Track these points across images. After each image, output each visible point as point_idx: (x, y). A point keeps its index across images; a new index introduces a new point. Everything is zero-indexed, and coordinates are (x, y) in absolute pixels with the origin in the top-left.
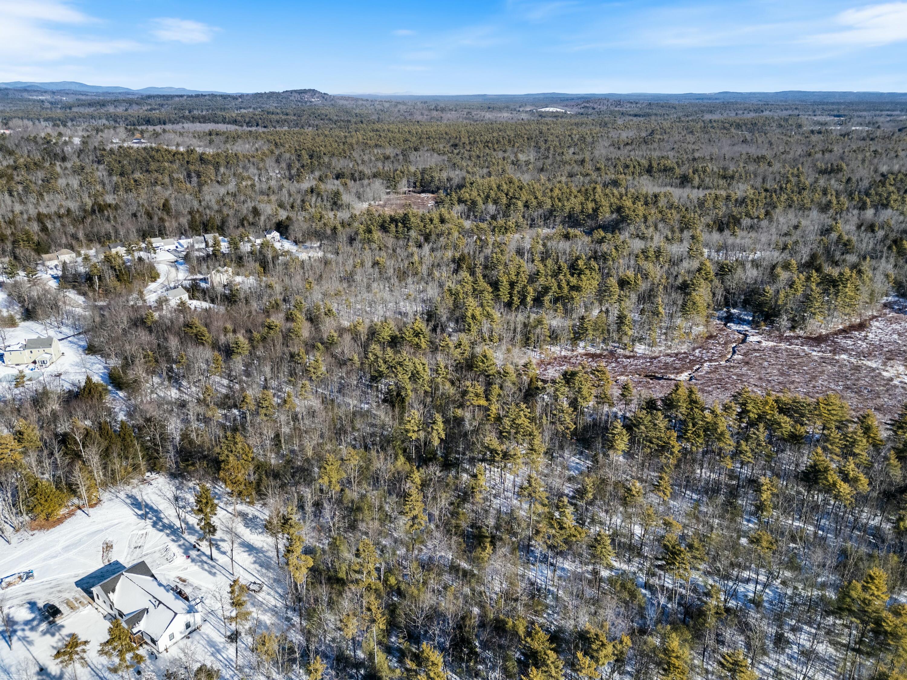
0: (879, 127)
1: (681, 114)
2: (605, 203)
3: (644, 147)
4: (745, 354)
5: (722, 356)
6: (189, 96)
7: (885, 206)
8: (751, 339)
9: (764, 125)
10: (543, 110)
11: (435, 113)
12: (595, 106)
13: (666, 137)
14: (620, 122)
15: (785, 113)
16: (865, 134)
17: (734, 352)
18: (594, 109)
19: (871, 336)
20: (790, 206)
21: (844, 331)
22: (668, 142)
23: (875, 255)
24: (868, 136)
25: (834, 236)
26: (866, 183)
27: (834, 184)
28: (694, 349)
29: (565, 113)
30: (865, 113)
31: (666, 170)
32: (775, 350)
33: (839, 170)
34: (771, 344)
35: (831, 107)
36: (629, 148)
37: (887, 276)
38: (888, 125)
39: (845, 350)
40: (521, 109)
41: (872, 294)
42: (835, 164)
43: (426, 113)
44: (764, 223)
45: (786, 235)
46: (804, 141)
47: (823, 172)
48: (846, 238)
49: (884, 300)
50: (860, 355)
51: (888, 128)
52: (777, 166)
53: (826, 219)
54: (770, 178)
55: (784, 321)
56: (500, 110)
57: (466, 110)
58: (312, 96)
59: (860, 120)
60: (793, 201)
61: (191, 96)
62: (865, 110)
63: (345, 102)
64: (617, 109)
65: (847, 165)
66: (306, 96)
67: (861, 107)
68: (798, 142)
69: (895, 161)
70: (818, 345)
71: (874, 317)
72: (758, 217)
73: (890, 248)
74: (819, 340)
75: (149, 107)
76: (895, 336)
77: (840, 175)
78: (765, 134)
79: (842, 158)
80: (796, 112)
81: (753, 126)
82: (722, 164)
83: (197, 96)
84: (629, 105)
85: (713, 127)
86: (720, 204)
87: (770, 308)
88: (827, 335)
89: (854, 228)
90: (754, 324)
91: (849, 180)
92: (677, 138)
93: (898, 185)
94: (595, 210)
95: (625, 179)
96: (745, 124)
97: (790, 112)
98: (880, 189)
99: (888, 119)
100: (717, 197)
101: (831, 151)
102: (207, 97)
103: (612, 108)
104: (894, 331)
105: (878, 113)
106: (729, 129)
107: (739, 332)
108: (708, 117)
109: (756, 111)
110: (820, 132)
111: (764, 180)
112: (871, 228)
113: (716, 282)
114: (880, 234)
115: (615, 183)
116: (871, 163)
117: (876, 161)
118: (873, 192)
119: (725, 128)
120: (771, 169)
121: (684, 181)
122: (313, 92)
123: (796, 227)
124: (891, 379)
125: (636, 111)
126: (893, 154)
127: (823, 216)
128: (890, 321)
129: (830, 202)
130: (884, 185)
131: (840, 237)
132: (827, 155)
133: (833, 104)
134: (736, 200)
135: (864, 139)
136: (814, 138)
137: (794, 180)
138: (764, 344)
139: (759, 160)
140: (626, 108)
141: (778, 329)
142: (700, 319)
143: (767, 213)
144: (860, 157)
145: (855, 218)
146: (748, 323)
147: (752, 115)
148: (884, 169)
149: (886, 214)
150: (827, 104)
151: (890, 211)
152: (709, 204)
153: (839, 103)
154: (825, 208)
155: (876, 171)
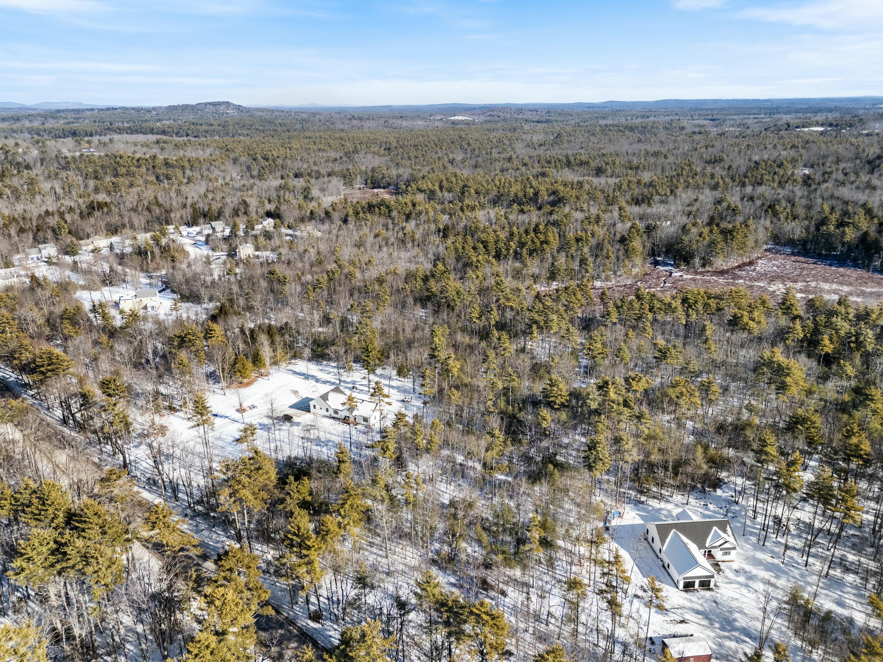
0: (748, 128)
1: (578, 121)
2: (542, 188)
3: (557, 147)
4: (673, 283)
5: (657, 285)
6: (99, 110)
7: (760, 184)
8: (674, 274)
9: (653, 128)
10: (452, 118)
11: (355, 122)
12: (500, 114)
13: (573, 138)
14: (526, 127)
15: (667, 119)
16: (737, 133)
17: (665, 283)
18: (499, 117)
19: (758, 268)
20: (687, 187)
21: (739, 267)
22: (575, 142)
23: (757, 217)
24: (740, 134)
25: (725, 204)
26: (743, 169)
27: (718, 171)
28: (636, 282)
29: (474, 120)
30: (735, 117)
31: (582, 164)
32: (694, 280)
33: (721, 160)
34: (690, 277)
35: (705, 112)
36: (543, 148)
37: (766, 229)
38: (755, 126)
39: (741, 277)
40: (432, 118)
41: (756, 241)
42: (717, 156)
43: (347, 122)
44: (671, 198)
45: (689, 205)
46: (688, 139)
47: (709, 162)
48: (733, 206)
49: (765, 247)
50: (752, 279)
51: (757, 128)
52: (671, 159)
53: (717, 194)
54: (668, 168)
55: (697, 261)
56: (413, 118)
57: (384, 119)
58: (228, 108)
59: (732, 122)
60: (689, 183)
61: (102, 110)
62: (734, 114)
63: (261, 113)
64: (520, 117)
65: (727, 156)
66: (222, 108)
67: (732, 112)
68: (684, 141)
69: (764, 152)
70: (723, 275)
71: (758, 258)
72: (665, 194)
73: (766, 211)
74: (722, 273)
75: (66, 121)
76: (775, 268)
77: (722, 164)
78: (655, 135)
79: (723, 152)
80: (677, 117)
81: (643, 129)
82: (626, 158)
83: (108, 109)
84: (530, 113)
85: (610, 130)
86: (633, 186)
87: (687, 252)
88: (728, 270)
89: (739, 199)
90: (676, 266)
91: (730, 167)
92: (582, 139)
93: (768, 169)
94: (536, 194)
95: (552, 171)
96: (637, 127)
97: (671, 117)
98: (755, 173)
99: (755, 121)
100: (629, 182)
101: (713, 146)
102: (119, 110)
103: (516, 116)
104: (774, 265)
105: (746, 116)
106: (624, 132)
107: (666, 271)
108: (602, 122)
109: (643, 117)
110: (700, 133)
111: (663, 170)
112: (751, 199)
113: (645, 237)
114: (758, 203)
115: (543, 175)
116: (745, 154)
117: (749, 152)
118: (749, 174)
119: (620, 131)
120: (667, 161)
121: (599, 172)
122: (228, 104)
123: (696, 200)
124: (774, 292)
125: (537, 118)
126: (762, 147)
127: (714, 193)
128: (770, 259)
129: (718, 183)
130: (757, 169)
131: (729, 206)
132: (710, 149)
133: (707, 109)
134: (645, 184)
135: (737, 137)
136: (697, 137)
137: (687, 168)
138: (685, 277)
139: (656, 154)
140: (529, 115)
141: (694, 267)
142: (638, 261)
143: (672, 192)
144: (736, 149)
145: (739, 193)
146: (671, 265)
147: (640, 120)
148: (756, 158)
149: (761, 189)
150: (702, 110)
151: (764, 187)
152: (625, 187)
153: (712, 109)
154: (715, 187)
155: (750, 160)
